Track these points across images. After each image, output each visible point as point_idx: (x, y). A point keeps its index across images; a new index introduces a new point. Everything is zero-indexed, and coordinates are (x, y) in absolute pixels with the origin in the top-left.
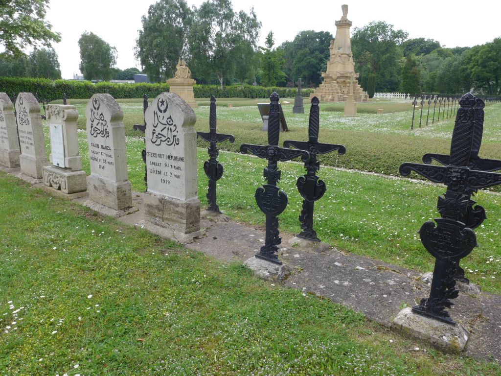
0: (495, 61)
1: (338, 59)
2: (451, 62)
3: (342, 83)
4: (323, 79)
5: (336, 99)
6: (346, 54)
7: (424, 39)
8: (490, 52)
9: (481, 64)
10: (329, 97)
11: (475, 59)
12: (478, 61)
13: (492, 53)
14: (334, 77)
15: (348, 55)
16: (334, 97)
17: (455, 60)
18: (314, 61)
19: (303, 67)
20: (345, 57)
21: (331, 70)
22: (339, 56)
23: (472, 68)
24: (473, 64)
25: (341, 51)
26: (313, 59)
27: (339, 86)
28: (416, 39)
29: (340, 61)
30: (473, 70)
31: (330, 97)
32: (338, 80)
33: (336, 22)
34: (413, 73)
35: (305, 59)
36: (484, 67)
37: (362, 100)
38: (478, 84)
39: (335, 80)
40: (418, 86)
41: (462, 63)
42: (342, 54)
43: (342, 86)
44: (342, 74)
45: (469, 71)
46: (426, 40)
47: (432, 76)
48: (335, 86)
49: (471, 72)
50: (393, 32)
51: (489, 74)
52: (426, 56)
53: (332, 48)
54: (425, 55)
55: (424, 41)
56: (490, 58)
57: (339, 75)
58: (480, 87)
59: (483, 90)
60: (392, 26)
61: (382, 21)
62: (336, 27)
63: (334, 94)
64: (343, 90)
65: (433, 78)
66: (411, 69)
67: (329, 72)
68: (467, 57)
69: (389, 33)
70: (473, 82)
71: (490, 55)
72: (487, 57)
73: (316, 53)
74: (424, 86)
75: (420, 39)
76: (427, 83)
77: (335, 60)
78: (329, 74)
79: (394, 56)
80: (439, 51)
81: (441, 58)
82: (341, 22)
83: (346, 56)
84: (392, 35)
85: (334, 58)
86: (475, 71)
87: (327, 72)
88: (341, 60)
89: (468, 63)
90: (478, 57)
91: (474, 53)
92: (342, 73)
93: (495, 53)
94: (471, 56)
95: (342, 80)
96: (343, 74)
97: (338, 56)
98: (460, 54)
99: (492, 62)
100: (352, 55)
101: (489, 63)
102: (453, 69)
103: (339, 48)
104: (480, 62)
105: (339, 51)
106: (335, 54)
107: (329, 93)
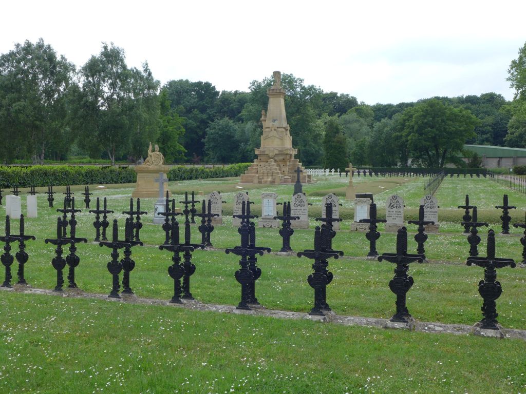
0: (432, 127)
1: (274, 133)
2: (381, 128)
3: (280, 161)
4: (256, 157)
5: (277, 181)
6: (282, 127)
7: (336, 93)
8: (425, 116)
9: (417, 131)
10: (268, 178)
11: (409, 125)
12: (413, 128)
13: (427, 118)
14: (271, 154)
15: (284, 128)
16: (274, 179)
17: (385, 125)
20: (282, 132)
21: (266, 146)
22: (275, 130)
23: (407, 135)
24: (408, 130)
25: (276, 124)
27: (278, 165)
29: (277, 136)
30: (409, 138)
31: (270, 179)
32: (276, 158)
34: (338, 142)
36: (421, 134)
37: (307, 181)
38: (416, 155)
39: (272, 158)
40: (346, 159)
41: (394, 129)
42: (278, 128)
43: (282, 165)
44: (280, 151)
45: (404, 139)
46: (339, 95)
47: (360, 145)
48: (274, 165)
49: (407, 141)
50: (303, 88)
51: (428, 143)
52: (343, 116)
53: (265, 121)
54: (341, 115)
55: (337, 97)
56: (426, 123)
57: (277, 152)
58: (418, 158)
59: (422, 162)
60: (301, 81)
61: (289, 74)
63: (274, 175)
64: (283, 169)
65: (361, 147)
66: (334, 137)
67: (264, 148)
68: (400, 122)
69: (298, 89)
70: (409, 152)
71: (426, 120)
72: (423, 122)
74: (352, 158)
75: (331, 93)
76: (354, 154)
77: (271, 134)
78: (264, 151)
79: (308, 119)
80: (357, 110)
81: (362, 120)
82: (275, 91)
83: (283, 129)
84: (302, 92)
85: (269, 132)
86: (411, 139)
87: (261, 149)
88: (278, 134)
89: (402, 129)
90: (412, 122)
91: (406, 118)
92: (280, 149)
93: (431, 119)
94: (404, 120)
95: (281, 158)
96: (283, 151)
97: (273, 130)
98: (390, 118)
99: (429, 129)
100: (289, 128)
101: (426, 130)
102: (384, 136)
103: (274, 121)
104: (415, 129)
105: (275, 123)
106: (269, 128)
107: (268, 173)
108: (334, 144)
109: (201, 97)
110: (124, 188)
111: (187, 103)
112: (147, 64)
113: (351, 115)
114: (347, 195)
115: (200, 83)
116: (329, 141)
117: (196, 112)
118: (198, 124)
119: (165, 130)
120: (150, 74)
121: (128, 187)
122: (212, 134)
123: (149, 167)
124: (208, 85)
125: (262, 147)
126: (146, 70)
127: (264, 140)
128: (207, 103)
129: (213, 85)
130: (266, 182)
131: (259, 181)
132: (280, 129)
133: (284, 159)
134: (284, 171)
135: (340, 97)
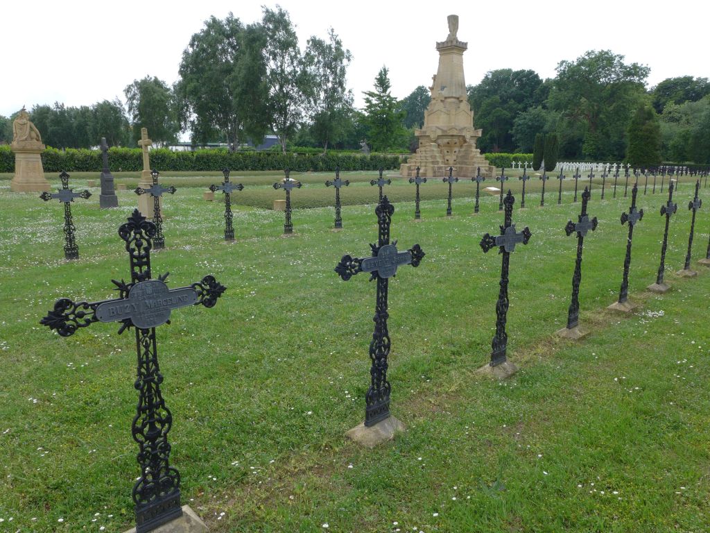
1: (439, 106)
3: (444, 145)
4: (419, 139)
5: (443, 168)
6: (452, 97)
14: (432, 136)
15: (458, 98)
16: (426, 171)
18: (508, 114)
19: (492, 124)
21: (430, 125)
22: (442, 101)
25: (445, 92)
26: (504, 111)
27: (442, 151)
28: (679, 79)
29: (443, 110)
32: (439, 141)
33: (438, 44)
35: (493, 111)
39: (435, 142)
42: (446, 98)
43: (445, 152)
44: (444, 131)
50: (623, 67)
52: (694, 103)
54: (692, 102)
57: (440, 133)
60: (621, 58)
61: (606, 50)
62: (438, 53)
63: (427, 164)
64: (447, 158)
66: (643, 124)
67: (427, 127)
69: (617, 69)
73: (510, 103)
77: (436, 108)
78: (425, 132)
82: (445, 45)
83: (453, 99)
87: (424, 129)
88: (445, 107)
92: (445, 129)
95: (446, 140)
96: (446, 131)
97: (439, 101)
103: (443, 89)
105: (443, 92)
109: (522, 86)
116: (635, 130)
117: (512, 102)
122: (520, 125)
124: (531, 73)
125: (425, 125)
127: (429, 115)
128: (525, 92)
132: (449, 100)
133: (448, 143)
134: (447, 160)
135: (697, 82)
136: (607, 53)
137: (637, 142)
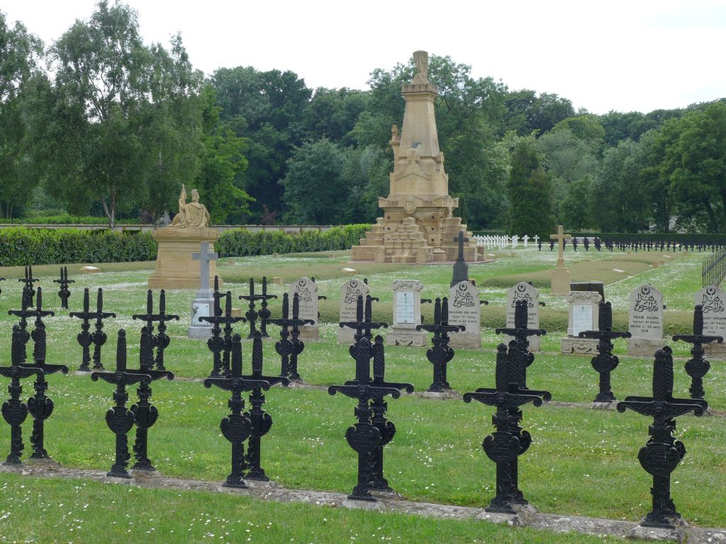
0: (717, 157)
1: (414, 168)
2: (618, 159)
3: (427, 220)
4: (381, 212)
5: (421, 257)
6: (430, 157)
8: (702, 136)
9: (687, 163)
10: (403, 252)
11: (672, 152)
12: (679, 158)
13: (707, 139)
14: (409, 208)
15: (434, 159)
16: (415, 254)
17: (626, 153)
20: (430, 165)
21: (399, 193)
22: (417, 162)
23: (669, 172)
24: (669, 163)
25: (419, 151)
27: (423, 229)
29: (421, 173)
30: (672, 177)
31: (406, 255)
32: (418, 215)
36: (695, 170)
38: (685, 209)
39: (411, 215)
41: (644, 160)
42: (421, 158)
43: (429, 229)
44: (426, 202)
45: (662, 179)
48: (413, 228)
49: (668, 183)
50: (470, 83)
51: (709, 188)
52: (544, 136)
53: (398, 144)
54: (541, 133)
56: (705, 149)
57: (420, 204)
58: (689, 215)
59: (698, 222)
60: (466, 68)
63: (414, 246)
64: (431, 236)
65: (579, 194)
66: (529, 175)
67: (395, 196)
68: (654, 148)
69: (461, 85)
70: (672, 204)
71: (704, 144)
72: (698, 148)
73: (265, 129)
74: (563, 215)
76: (567, 207)
77: (410, 170)
78: (397, 203)
83: (431, 161)
84: (469, 91)
85: (406, 166)
86: (676, 180)
87: (391, 198)
88: (422, 170)
89: (658, 161)
90: (678, 147)
91: (667, 138)
92: (426, 199)
93: (714, 140)
94: (663, 144)
95: (429, 214)
96: (429, 202)
97: (413, 161)
98: (636, 138)
99: (711, 160)
100: (442, 159)
101: (704, 162)
102: (625, 173)
103: (415, 145)
104: (684, 159)
105: (416, 150)
106: (405, 158)
107: (403, 244)
108: (528, 189)
109: (277, 100)
110: (133, 270)
111: (250, 110)
112: (179, 39)
113: (560, 134)
114: (553, 284)
115: (275, 74)
116: (518, 184)
117: (268, 127)
118: (272, 150)
119: (210, 161)
120: (184, 57)
121: (140, 269)
122: (298, 170)
123: (180, 230)
124: (290, 78)
125: (391, 194)
126: (177, 49)
127: (396, 180)
128: (288, 111)
129: (299, 78)
130: (399, 260)
131: (386, 259)
132: (427, 161)
133: (433, 217)
134: (433, 240)
135: (540, 99)
136: (444, 61)
137: (523, 202)
